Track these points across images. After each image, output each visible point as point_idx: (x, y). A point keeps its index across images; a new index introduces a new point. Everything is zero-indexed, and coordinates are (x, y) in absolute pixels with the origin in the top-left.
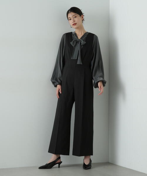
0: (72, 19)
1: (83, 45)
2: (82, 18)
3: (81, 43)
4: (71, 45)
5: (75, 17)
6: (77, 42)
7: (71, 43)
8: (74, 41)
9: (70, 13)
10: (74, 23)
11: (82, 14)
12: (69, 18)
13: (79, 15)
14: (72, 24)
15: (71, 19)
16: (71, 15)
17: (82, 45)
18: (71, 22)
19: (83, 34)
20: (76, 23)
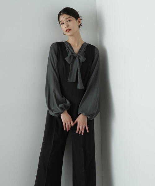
0: (65, 22)
1: (83, 63)
2: (79, 22)
3: (79, 60)
4: (67, 62)
5: (69, 21)
6: (74, 57)
7: (66, 59)
8: (70, 56)
9: (62, 14)
10: (67, 28)
11: (80, 17)
12: (61, 21)
13: (74, 19)
14: (65, 30)
15: (63, 23)
16: (64, 18)
17: (81, 62)
18: (64, 27)
19: (80, 46)
20: (70, 29)
